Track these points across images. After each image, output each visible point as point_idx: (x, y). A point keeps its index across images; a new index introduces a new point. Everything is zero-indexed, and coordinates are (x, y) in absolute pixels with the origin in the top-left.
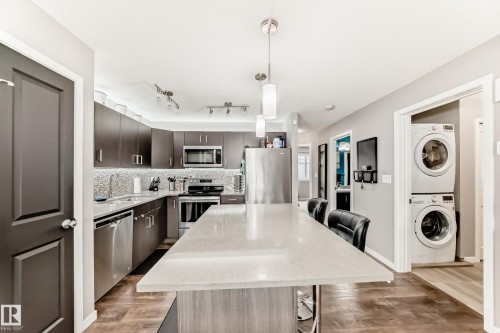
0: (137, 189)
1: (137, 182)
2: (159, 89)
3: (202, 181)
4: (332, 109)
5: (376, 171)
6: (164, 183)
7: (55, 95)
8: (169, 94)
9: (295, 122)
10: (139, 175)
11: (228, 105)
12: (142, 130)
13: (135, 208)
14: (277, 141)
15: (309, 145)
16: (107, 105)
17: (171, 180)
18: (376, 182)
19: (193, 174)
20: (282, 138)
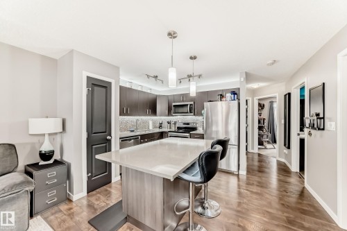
1: (151, 123)
2: (148, 76)
3: (184, 124)
4: (273, 64)
5: (323, 118)
6: (165, 124)
7: (104, 90)
8: (156, 77)
9: (242, 79)
10: (152, 120)
11: (189, 76)
12: (150, 97)
13: (141, 136)
14: (229, 95)
15: (277, 95)
16: (133, 88)
17: (168, 123)
18: (323, 129)
19: (180, 119)
20: (234, 93)
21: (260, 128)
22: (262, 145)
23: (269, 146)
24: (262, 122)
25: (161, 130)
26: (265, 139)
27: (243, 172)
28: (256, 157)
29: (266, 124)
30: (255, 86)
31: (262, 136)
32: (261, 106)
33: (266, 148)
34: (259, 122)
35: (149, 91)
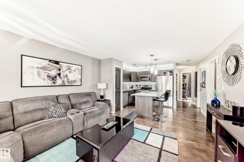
0: (128, 88)
2: (133, 64)
3: (145, 86)
5: (205, 83)
6: (135, 86)
7: (119, 72)
8: (135, 64)
9: (175, 66)
14: (168, 73)
15: (192, 72)
17: (136, 85)
18: (205, 87)
19: (142, 84)
20: (171, 72)
21: (184, 88)
22: (185, 98)
23: (188, 98)
24: (185, 85)
25: (132, 89)
26: (186, 94)
27: (175, 107)
28: (181, 103)
29: (187, 86)
30: (181, 67)
31: (185, 93)
32: (184, 77)
33: (187, 99)
34: (183, 85)
35: (128, 70)
